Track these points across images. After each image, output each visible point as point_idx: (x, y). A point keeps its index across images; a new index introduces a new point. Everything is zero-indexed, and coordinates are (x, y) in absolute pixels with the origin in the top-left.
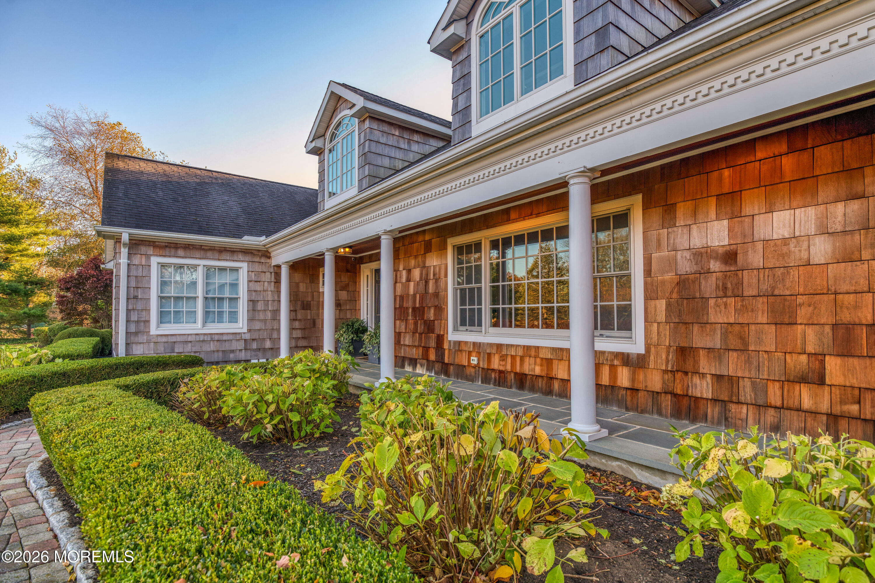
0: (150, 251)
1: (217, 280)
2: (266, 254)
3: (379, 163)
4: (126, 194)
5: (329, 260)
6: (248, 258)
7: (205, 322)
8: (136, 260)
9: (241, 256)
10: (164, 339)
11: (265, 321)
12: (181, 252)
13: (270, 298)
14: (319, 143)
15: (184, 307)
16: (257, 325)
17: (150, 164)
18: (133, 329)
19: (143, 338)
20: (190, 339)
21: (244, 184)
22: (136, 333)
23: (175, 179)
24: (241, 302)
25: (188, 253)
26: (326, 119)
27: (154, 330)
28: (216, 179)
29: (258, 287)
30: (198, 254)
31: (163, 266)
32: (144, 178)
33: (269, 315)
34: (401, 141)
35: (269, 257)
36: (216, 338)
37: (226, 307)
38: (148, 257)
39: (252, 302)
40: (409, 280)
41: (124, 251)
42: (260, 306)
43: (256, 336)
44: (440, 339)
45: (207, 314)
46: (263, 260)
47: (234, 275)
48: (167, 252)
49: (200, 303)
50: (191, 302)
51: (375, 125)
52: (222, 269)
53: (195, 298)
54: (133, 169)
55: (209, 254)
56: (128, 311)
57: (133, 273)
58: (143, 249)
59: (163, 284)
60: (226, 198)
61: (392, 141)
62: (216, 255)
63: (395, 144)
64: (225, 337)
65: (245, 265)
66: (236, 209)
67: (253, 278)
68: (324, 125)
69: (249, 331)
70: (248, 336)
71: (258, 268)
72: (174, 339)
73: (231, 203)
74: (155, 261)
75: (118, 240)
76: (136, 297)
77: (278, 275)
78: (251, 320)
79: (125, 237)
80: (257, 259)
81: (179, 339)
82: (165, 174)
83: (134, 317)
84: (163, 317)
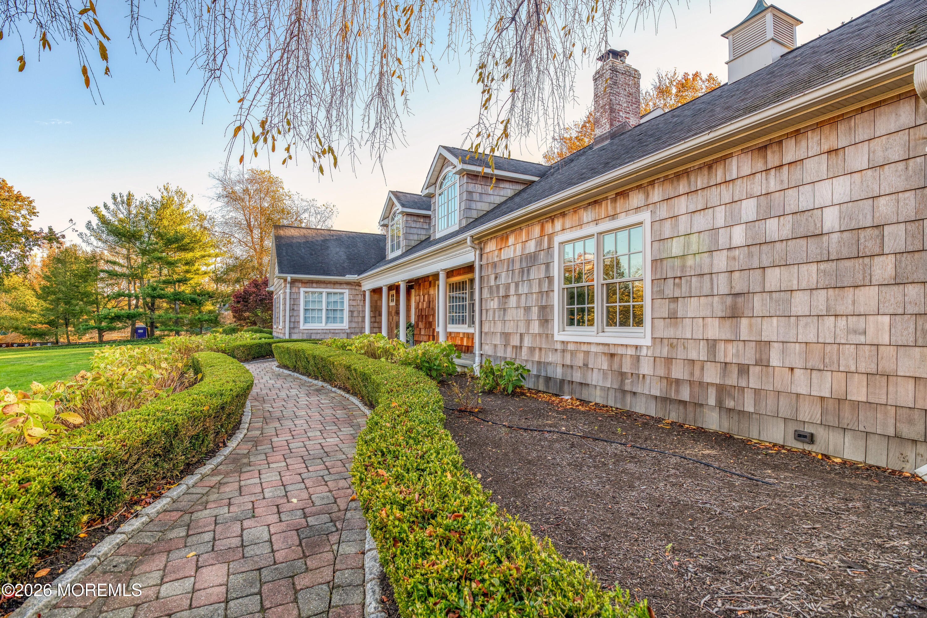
0: (300, 285)
1: (332, 299)
2: (359, 284)
3: (411, 238)
4: (287, 253)
5: (385, 290)
6: (349, 287)
7: (327, 323)
8: (294, 290)
9: (345, 286)
10: (306, 331)
11: (358, 322)
12: (314, 285)
13: (361, 309)
14: (386, 222)
15: (316, 314)
16: (354, 325)
17: (297, 230)
18: (292, 326)
19: (296, 331)
20: (319, 332)
21: (349, 237)
22: (294, 328)
23: (310, 239)
24: (345, 312)
25: (318, 285)
26: (389, 209)
27: (302, 327)
28: (333, 236)
29: (354, 303)
30: (323, 286)
31: (306, 292)
32: (294, 241)
33: (360, 319)
34: (425, 224)
35: (360, 286)
36: (332, 331)
37: (338, 315)
38: (299, 288)
39: (351, 312)
40: (424, 301)
41: (288, 286)
42: (355, 314)
43: (353, 331)
44: (434, 330)
45: (328, 318)
46: (357, 288)
47: (341, 296)
48: (308, 286)
49: (324, 312)
50: (320, 312)
51: (409, 219)
52: (335, 293)
53: (321, 310)
54: (288, 235)
55: (329, 285)
56: (290, 316)
57: (292, 297)
58: (297, 284)
59: (306, 303)
60: (338, 250)
61: (418, 225)
62: (332, 286)
63: (421, 226)
64: (337, 331)
65: (347, 291)
66: (344, 257)
67: (352, 298)
68: (388, 212)
69: (350, 328)
70: (348, 331)
71: (354, 292)
72: (311, 331)
73: (341, 253)
74: (302, 290)
75: (285, 280)
76: (293, 309)
77: (364, 296)
78: (350, 322)
79: (289, 279)
80: (354, 287)
81: (314, 331)
82: (305, 237)
83: (293, 320)
84: (306, 320)
